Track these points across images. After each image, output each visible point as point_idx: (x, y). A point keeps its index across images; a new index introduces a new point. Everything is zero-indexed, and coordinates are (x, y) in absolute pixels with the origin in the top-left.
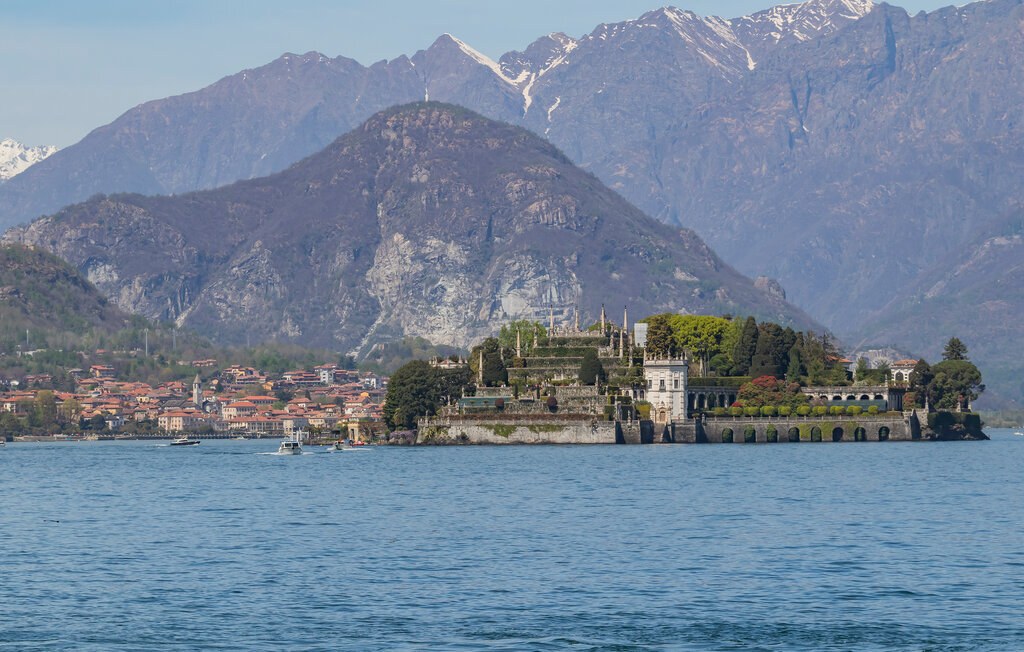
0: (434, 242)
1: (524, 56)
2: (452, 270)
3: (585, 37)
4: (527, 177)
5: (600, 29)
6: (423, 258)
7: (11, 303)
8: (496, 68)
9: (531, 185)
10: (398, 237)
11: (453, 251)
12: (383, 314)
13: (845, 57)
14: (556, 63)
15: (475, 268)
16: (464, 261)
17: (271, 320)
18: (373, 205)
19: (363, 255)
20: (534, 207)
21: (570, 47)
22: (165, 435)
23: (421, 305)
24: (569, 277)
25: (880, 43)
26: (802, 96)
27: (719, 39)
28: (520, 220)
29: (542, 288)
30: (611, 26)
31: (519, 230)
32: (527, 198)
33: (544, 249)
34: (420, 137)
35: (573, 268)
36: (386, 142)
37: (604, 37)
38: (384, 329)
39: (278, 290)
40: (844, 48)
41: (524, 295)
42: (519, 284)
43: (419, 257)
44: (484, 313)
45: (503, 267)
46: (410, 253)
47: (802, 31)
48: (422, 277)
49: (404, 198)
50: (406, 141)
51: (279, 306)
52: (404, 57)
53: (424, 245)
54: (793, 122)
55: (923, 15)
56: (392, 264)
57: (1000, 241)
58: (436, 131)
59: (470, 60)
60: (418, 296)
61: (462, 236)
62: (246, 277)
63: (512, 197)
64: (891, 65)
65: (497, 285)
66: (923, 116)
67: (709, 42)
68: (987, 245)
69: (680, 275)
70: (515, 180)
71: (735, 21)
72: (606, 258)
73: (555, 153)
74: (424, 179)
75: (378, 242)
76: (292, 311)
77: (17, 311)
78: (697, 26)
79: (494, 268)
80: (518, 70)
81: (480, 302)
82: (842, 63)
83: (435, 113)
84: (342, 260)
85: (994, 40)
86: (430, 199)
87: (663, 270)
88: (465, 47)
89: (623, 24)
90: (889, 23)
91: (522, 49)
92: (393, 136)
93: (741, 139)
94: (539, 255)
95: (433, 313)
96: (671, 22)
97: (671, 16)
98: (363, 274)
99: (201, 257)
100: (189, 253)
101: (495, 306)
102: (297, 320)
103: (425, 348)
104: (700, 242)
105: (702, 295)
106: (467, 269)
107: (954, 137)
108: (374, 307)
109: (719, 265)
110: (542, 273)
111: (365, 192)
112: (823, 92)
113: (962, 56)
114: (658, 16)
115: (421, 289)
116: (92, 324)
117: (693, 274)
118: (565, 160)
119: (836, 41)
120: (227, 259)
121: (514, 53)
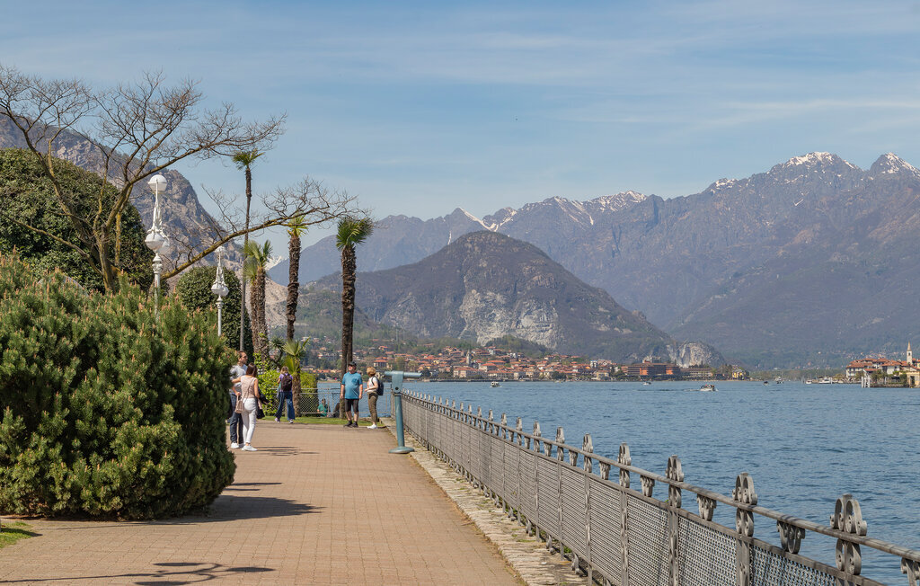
0: (490, 294)
1: (494, 217)
2: (498, 306)
3: (520, 209)
4: (532, 265)
5: (526, 206)
6: (485, 301)
7: (327, 317)
8: (482, 223)
9: (534, 268)
10: (474, 291)
11: (499, 297)
12: (467, 326)
13: (636, 218)
14: (507, 220)
15: (509, 306)
16: (504, 302)
17: (416, 328)
18: (462, 277)
19: (458, 299)
20: (536, 278)
21: (513, 213)
22: (459, 380)
23: (485, 322)
24: (552, 309)
25: (651, 212)
26: (617, 234)
27: (578, 210)
28: (529, 284)
29: (540, 316)
30: (531, 204)
31: (529, 288)
32: (532, 274)
33: (540, 298)
34: (482, 247)
35: (553, 306)
36: (467, 249)
37: (528, 209)
38: (468, 332)
39: (420, 315)
40: (636, 214)
41: (531, 318)
42: (529, 313)
43: (483, 300)
44: (513, 326)
45: (522, 305)
46: (479, 298)
47: (614, 207)
48: (484, 309)
49: (476, 274)
50: (476, 248)
51: (420, 322)
52: (441, 217)
53: (486, 295)
54: (614, 246)
55: (669, 200)
56: (470, 304)
57: (717, 297)
58: (490, 244)
59: (469, 219)
60: (483, 318)
61: (504, 291)
62: (404, 309)
63: (525, 273)
64: (656, 221)
65: (519, 313)
66: (671, 243)
67: (573, 211)
68: (711, 298)
69: (601, 309)
70: (526, 266)
71: (585, 203)
72: (568, 301)
73: (543, 254)
74: (485, 265)
75: (464, 294)
76: (426, 324)
77: (330, 321)
78: (568, 204)
79: (517, 306)
80: (491, 223)
81: (511, 321)
82: (635, 221)
83: (489, 236)
84: (448, 302)
85: (702, 210)
86: (488, 274)
87: (593, 306)
88: (466, 213)
89: (535, 204)
90: (655, 204)
91: (493, 214)
92: (470, 246)
93: (592, 253)
94: (538, 300)
95: (490, 325)
96: (558, 203)
97: (558, 200)
98: (458, 307)
99: (384, 299)
100: (379, 298)
101: (518, 322)
102: (428, 328)
103: (513, 340)
104: (608, 295)
105: (611, 318)
106: (505, 306)
107: (686, 252)
108: (463, 323)
109: (616, 305)
110: (540, 308)
111: (458, 271)
112: (627, 233)
113: (688, 217)
114: (552, 200)
115: (484, 315)
116: (364, 327)
117: (606, 308)
118: (547, 257)
119: (632, 211)
120: (396, 301)
121: (489, 216)
